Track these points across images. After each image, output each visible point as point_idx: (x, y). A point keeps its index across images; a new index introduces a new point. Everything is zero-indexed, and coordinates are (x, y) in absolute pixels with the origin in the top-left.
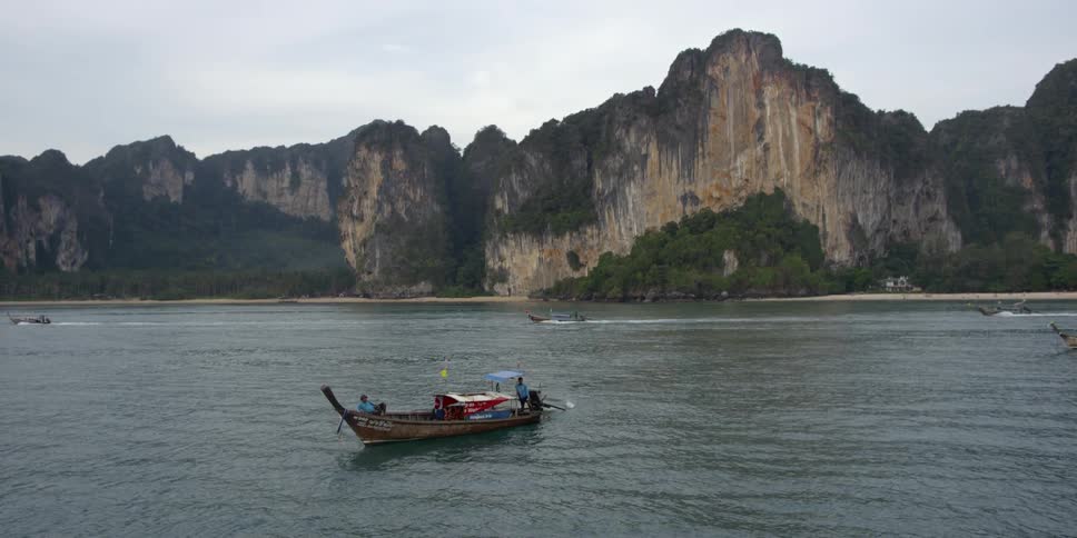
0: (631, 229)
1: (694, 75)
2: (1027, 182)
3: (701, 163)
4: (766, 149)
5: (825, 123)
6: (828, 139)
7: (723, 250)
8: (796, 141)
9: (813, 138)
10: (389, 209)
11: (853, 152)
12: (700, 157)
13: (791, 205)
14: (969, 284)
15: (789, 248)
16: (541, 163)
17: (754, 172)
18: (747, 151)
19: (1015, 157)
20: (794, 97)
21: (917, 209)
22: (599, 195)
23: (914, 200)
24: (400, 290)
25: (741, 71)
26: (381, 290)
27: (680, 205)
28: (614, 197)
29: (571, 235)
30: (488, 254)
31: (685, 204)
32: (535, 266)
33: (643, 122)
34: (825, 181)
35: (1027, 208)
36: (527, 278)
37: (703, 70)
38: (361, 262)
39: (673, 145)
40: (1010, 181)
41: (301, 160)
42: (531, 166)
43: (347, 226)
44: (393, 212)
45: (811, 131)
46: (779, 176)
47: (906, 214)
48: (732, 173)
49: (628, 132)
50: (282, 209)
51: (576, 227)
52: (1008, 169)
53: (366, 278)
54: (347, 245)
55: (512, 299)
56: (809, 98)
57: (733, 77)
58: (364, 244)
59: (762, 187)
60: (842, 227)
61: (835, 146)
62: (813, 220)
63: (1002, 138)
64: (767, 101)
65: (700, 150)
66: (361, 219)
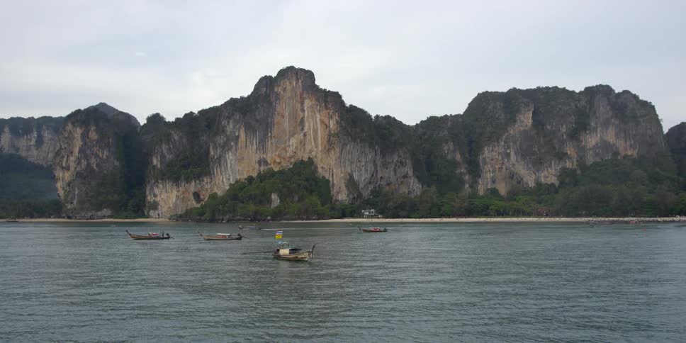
0: (229, 179)
1: (268, 91)
2: (458, 157)
3: (269, 142)
4: (305, 135)
5: (335, 123)
6: (336, 131)
7: (271, 193)
8: (319, 132)
9: (328, 130)
10: (86, 163)
11: (350, 139)
12: (269, 138)
13: (316, 167)
14: (401, 213)
15: (311, 192)
16: (181, 138)
17: (299, 148)
18: (296, 136)
19: (452, 143)
20: (318, 107)
21: (395, 171)
22: (212, 159)
23: (393, 166)
24: (90, 214)
25: (293, 90)
26: (78, 213)
27: (257, 166)
28: (220, 160)
29: (195, 182)
30: (148, 193)
31: (260, 165)
32: (174, 200)
33: (237, 116)
34: (334, 155)
35: (458, 171)
36: (169, 208)
37: (273, 89)
38: (66, 196)
39: (254, 131)
40: (449, 157)
41: (44, 127)
42: (175, 140)
43: (59, 173)
44: (88, 164)
45: (327, 126)
46: (311, 151)
47: (388, 174)
48: (287, 148)
49: (228, 122)
50: (29, 160)
51: (198, 177)
52: (448, 150)
53: (69, 206)
54: (59, 185)
55: (161, 220)
56: (327, 108)
57: (288, 94)
58: (69, 184)
59: (303, 157)
60: (343, 181)
61: (339, 135)
62: (327, 177)
63: (446, 133)
64: (305, 109)
65: (270, 134)
66: (68, 168)
